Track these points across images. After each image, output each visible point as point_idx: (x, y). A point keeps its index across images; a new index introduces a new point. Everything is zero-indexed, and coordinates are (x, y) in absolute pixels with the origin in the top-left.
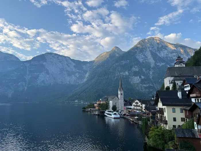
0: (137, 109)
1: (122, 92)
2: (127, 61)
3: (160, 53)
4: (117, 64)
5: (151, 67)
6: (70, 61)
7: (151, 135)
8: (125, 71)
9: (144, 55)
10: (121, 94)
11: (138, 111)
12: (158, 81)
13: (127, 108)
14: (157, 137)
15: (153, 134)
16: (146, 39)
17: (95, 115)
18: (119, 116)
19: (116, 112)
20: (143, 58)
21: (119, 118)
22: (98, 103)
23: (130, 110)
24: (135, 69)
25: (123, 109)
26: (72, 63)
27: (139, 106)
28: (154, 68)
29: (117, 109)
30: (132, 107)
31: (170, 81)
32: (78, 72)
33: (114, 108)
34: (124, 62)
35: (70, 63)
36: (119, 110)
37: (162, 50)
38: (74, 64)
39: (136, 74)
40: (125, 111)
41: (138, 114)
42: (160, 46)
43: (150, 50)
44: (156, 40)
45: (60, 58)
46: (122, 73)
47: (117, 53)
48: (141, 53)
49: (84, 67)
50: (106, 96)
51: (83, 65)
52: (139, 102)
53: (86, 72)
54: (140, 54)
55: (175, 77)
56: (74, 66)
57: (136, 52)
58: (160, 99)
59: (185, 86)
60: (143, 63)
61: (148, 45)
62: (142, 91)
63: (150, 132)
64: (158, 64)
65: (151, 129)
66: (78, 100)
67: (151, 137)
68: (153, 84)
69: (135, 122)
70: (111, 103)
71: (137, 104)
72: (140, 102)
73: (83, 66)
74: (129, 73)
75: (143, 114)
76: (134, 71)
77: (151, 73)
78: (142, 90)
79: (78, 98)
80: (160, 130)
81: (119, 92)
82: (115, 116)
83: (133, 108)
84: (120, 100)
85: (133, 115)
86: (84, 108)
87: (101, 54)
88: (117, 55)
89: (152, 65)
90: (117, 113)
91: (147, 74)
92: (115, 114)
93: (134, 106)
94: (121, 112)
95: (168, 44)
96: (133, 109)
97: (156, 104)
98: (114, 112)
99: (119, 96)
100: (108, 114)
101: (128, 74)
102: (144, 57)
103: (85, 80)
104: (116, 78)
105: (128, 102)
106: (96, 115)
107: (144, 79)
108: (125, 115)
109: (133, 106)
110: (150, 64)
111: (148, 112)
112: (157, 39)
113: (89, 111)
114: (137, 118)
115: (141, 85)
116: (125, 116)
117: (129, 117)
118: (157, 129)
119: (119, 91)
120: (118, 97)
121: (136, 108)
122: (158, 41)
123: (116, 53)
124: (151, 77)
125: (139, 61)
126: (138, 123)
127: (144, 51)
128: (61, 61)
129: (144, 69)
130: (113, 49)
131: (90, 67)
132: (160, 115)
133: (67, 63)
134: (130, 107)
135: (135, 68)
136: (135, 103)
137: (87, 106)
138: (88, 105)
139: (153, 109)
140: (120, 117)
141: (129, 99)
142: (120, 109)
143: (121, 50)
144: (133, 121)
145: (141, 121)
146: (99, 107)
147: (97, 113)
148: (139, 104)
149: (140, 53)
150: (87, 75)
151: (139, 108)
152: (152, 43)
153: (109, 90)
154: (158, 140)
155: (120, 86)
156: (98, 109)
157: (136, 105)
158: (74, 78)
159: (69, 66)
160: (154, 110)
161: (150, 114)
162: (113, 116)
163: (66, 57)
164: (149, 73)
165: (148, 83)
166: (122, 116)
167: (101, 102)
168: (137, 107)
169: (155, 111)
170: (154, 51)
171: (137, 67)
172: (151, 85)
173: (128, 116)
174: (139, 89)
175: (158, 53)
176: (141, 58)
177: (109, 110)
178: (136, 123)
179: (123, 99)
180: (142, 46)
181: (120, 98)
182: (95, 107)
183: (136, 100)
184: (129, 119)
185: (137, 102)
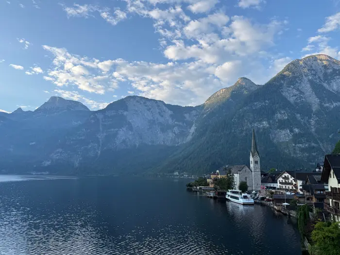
0: (287, 188)
1: (258, 159)
2: (265, 103)
3: (329, 84)
4: (245, 108)
5: (313, 111)
6: (165, 108)
7: (317, 237)
8: (261, 120)
9: (298, 90)
10: (256, 162)
11: (288, 193)
12: (328, 137)
13: (267, 187)
14: (329, 243)
15: (320, 236)
16: (301, 60)
17: (208, 197)
18: (252, 201)
19: (246, 194)
20: (295, 96)
21: (253, 204)
22: (213, 176)
23: (273, 191)
24: (281, 115)
25: (259, 189)
26: (167, 110)
27: (291, 184)
28: (318, 113)
29: (249, 189)
30: (278, 185)
32: (177, 125)
33: (244, 187)
34: (258, 105)
35: (164, 111)
36: (252, 191)
37: (334, 79)
38: (170, 112)
39: (282, 125)
40: (264, 192)
41: (289, 198)
42: (330, 71)
43: (309, 80)
44: (321, 60)
45: (148, 103)
46: (256, 125)
47: (246, 89)
48: (292, 86)
49: (187, 116)
50: (227, 166)
51: (186, 113)
52: (290, 176)
53: (190, 125)
54: (290, 89)
56: (171, 116)
57: (281, 85)
58: (332, 171)
60: (296, 103)
61: (306, 70)
62: (295, 156)
63: (314, 232)
64: (327, 105)
65: (316, 226)
66: (179, 173)
67: (316, 241)
68: (317, 143)
69: (283, 213)
70: (237, 178)
71: (287, 181)
72: (292, 176)
73: (185, 115)
74: (269, 123)
75: (299, 197)
76: (279, 120)
77: (313, 122)
78: (295, 153)
79: (178, 169)
80: (334, 230)
81: (251, 159)
82: (245, 201)
83: (278, 187)
84: (253, 173)
85: (279, 200)
86: (190, 185)
87: (216, 93)
88: (245, 92)
89: (315, 108)
90: (249, 196)
91: (305, 124)
92: (245, 197)
93: (280, 183)
94: (256, 194)
96: (278, 189)
97: (325, 179)
98: (243, 195)
99: (252, 165)
100: (232, 197)
101: (268, 125)
102: (297, 93)
103: (189, 138)
104: (244, 134)
105: (269, 177)
106: (211, 197)
107: (300, 133)
108: (263, 199)
109: (279, 184)
110: (309, 105)
111: (308, 194)
112: (323, 57)
113: (199, 191)
114: (287, 205)
115: (294, 145)
116: (263, 202)
117: (272, 202)
118: (328, 226)
119: (251, 156)
120: (249, 167)
121: (284, 187)
122: (325, 63)
123: (243, 90)
124: (313, 130)
125: (289, 102)
126: (289, 214)
127: (297, 82)
128: (150, 109)
129: (298, 115)
130: (238, 82)
131: (197, 115)
132: (334, 201)
133: (160, 111)
134: (272, 185)
135: (280, 113)
136: (283, 178)
137: (194, 182)
138: (196, 181)
139: (319, 190)
140: (255, 203)
141: (272, 171)
142: (254, 189)
143: (253, 83)
144: (278, 211)
145: (294, 210)
146: (216, 184)
147: (212, 195)
148: (291, 179)
149: (289, 87)
150: (193, 129)
151: (291, 188)
152: (313, 66)
153: (232, 155)
154: (330, 248)
155: (252, 148)
156: (214, 188)
157: (284, 182)
158: (171, 135)
159: (162, 116)
160: (321, 190)
161: (312, 198)
162: (241, 201)
163: (159, 102)
164: (309, 123)
165: (307, 141)
166: (257, 201)
167: (219, 176)
168: (287, 186)
169: (322, 192)
170: (318, 81)
171: (284, 113)
172: (313, 144)
173: (268, 200)
174: (290, 154)
175: (325, 85)
176: (292, 95)
177: (234, 190)
178: (285, 215)
179: (259, 170)
180: (293, 73)
181: (253, 170)
182: (208, 185)
183: (284, 173)
184: (272, 206)
185: (285, 176)
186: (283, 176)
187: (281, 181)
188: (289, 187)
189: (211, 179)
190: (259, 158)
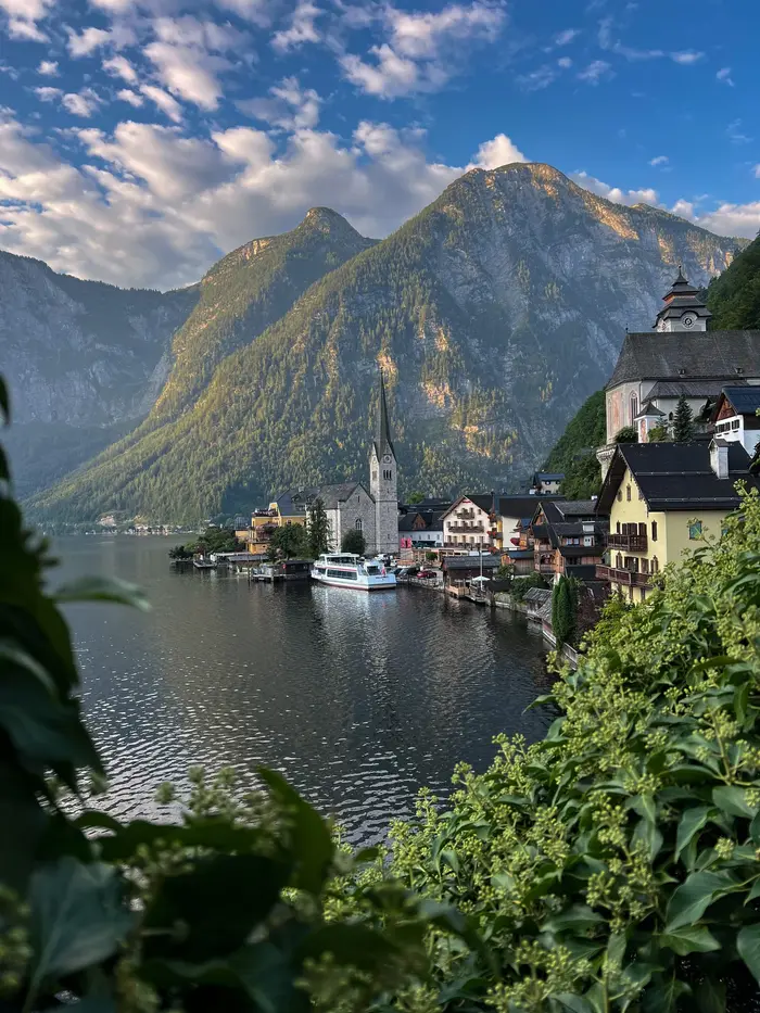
0: (468, 541)
1: (392, 466)
3: (555, 253)
5: (511, 331)
8: (375, 353)
9: (477, 265)
10: (387, 475)
11: (474, 553)
12: (542, 405)
13: (416, 542)
17: (257, 581)
18: (391, 579)
20: (469, 283)
21: (393, 588)
22: (258, 522)
24: (430, 340)
27: (479, 529)
28: (522, 340)
29: (368, 549)
30: (445, 535)
31: (634, 402)
36: (377, 555)
37: (568, 241)
39: (432, 369)
40: (410, 555)
42: (560, 216)
43: (507, 240)
44: (539, 181)
47: (333, 248)
52: (476, 509)
55: (662, 380)
59: (718, 423)
60: (469, 305)
61: (499, 207)
64: (546, 315)
68: (515, 422)
69: (475, 602)
70: (334, 522)
71: (468, 522)
72: (485, 507)
74: (396, 363)
75: (517, 559)
76: (423, 353)
77: (509, 365)
79: (113, 506)
81: (374, 466)
82: (374, 580)
83: (447, 540)
84: (378, 504)
86: (181, 553)
88: (331, 259)
89: (516, 322)
91: (488, 367)
92: (373, 571)
93: (451, 529)
95: (599, 208)
96: (446, 545)
99: (375, 485)
100: (332, 573)
102: (475, 274)
105: (416, 515)
106: (267, 581)
107: (474, 395)
108: (413, 572)
109: (446, 532)
110: (503, 315)
111: (543, 548)
112: (545, 173)
114: (485, 583)
115: (458, 427)
116: (414, 580)
117: (439, 580)
119: (373, 459)
120: (367, 489)
121: (460, 540)
123: (324, 250)
124: (509, 386)
125: (452, 300)
126: (493, 601)
136: (459, 515)
139: (570, 538)
140: (398, 583)
141: (413, 500)
142: (378, 548)
145: (506, 591)
147: (269, 573)
148: (483, 518)
149: (458, 255)
151: (477, 540)
152: (520, 195)
157: (460, 525)
160: (574, 537)
162: (364, 581)
164: (500, 367)
165: (494, 417)
166: (402, 579)
167: (278, 520)
168: (468, 536)
169: (577, 542)
171: (439, 334)
172: (505, 427)
175: (546, 258)
179: (393, 496)
180: (468, 211)
181: (377, 497)
183: (462, 501)
184: (442, 588)
185: (465, 511)
186: (459, 510)
187: (452, 525)
188: (472, 538)
189: (253, 529)
190: (394, 463)
